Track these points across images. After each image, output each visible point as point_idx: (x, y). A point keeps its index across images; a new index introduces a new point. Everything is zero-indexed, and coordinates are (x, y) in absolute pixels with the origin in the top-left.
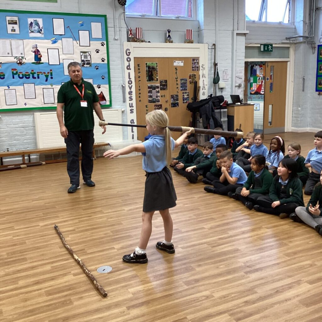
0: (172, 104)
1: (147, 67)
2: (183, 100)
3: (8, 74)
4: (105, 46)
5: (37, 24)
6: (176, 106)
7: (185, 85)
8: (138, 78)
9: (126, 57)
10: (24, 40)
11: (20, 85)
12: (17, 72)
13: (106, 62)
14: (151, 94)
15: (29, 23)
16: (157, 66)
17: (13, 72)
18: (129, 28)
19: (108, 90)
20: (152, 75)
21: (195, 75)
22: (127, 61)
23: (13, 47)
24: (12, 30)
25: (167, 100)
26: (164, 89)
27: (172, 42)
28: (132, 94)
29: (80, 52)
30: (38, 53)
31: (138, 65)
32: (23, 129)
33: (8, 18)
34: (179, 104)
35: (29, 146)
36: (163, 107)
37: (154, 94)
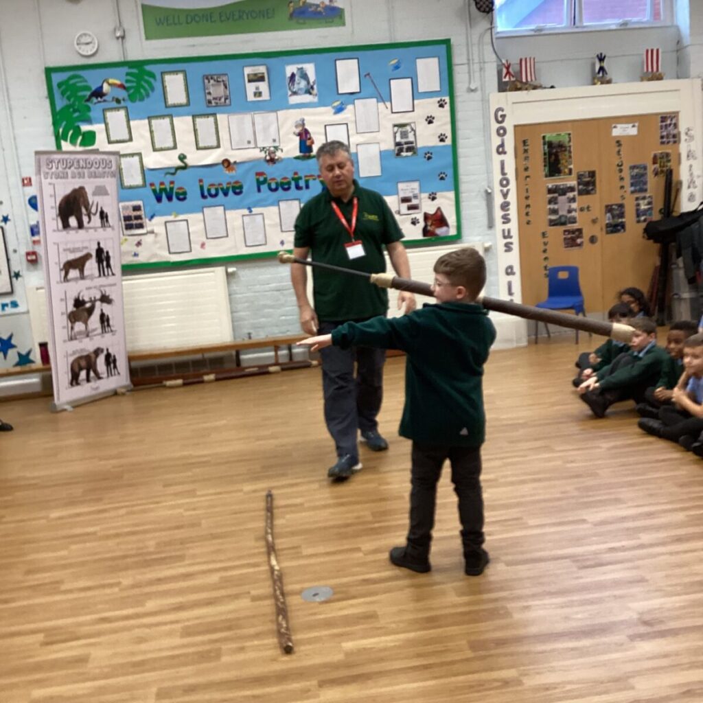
0: (608, 226)
1: (544, 144)
2: (638, 216)
3: (249, 184)
4: (447, 107)
5: (304, 76)
6: (619, 231)
7: (642, 179)
8: (523, 172)
9: (495, 126)
10: (278, 112)
11: (272, 204)
12: (265, 180)
13: (448, 142)
14: (556, 207)
15: (289, 74)
16: (570, 141)
17: (258, 180)
18: (504, 61)
19: (453, 203)
20: (557, 161)
21: (668, 155)
22: (499, 134)
23: (258, 128)
24: (255, 94)
25: (594, 218)
26: (588, 193)
27: (609, 82)
28: (508, 210)
29: (391, 126)
30: (306, 136)
31: (524, 142)
32: (278, 293)
33: (248, 70)
34: (627, 227)
35: (290, 328)
36: (587, 234)
37: (563, 204)
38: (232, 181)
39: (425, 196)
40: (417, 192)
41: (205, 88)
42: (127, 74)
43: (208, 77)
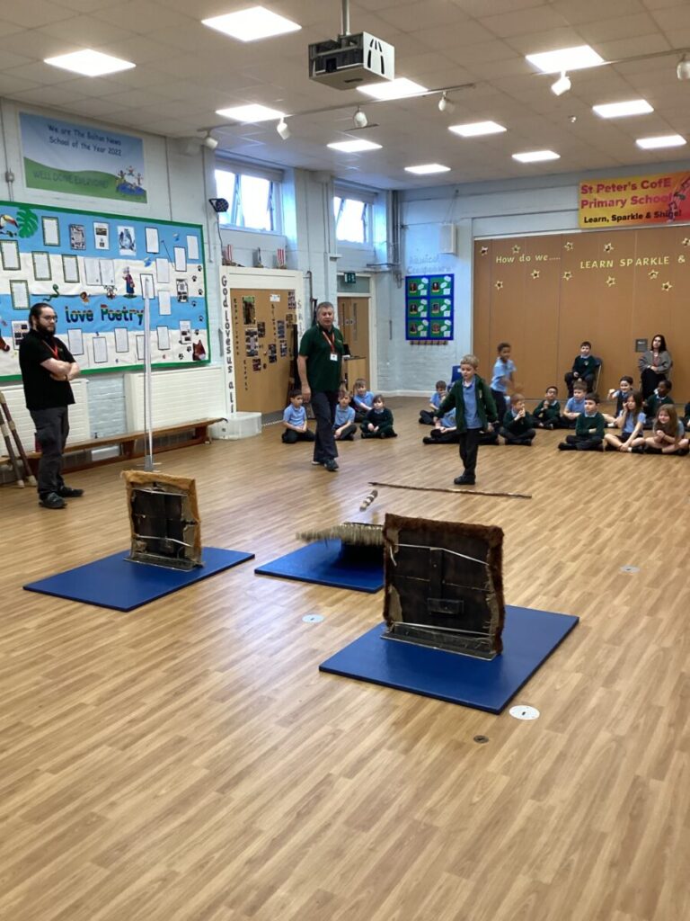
0: (270, 358)
1: (243, 302)
2: (282, 352)
3: (97, 315)
4: (202, 271)
5: (129, 236)
6: (274, 361)
7: (282, 329)
8: (235, 318)
9: (222, 287)
10: (114, 260)
11: (111, 330)
12: (107, 311)
13: (203, 294)
14: (249, 344)
15: (119, 233)
16: (254, 302)
17: (102, 311)
19: (207, 337)
20: (249, 314)
21: (291, 315)
22: (224, 293)
23: (103, 270)
24: (100, 244)
25: (265, 352)
26: (262, 336)
27: (262, 267)
28: (229, 344)
29: (175, 280)
30: (130, 280)
31: (235, 301)
32: (110, 400)
33: (96, 225)
34: (278, 359)
36: (262, 364)
37: (252, 343)
38: (87, 310)
39: (193, 331)
40: (189, 328)
41: (70, 234)
42: (18, 213)
43: (71, 226)
